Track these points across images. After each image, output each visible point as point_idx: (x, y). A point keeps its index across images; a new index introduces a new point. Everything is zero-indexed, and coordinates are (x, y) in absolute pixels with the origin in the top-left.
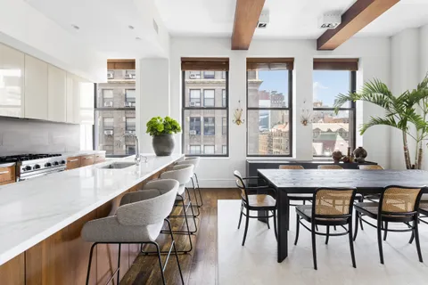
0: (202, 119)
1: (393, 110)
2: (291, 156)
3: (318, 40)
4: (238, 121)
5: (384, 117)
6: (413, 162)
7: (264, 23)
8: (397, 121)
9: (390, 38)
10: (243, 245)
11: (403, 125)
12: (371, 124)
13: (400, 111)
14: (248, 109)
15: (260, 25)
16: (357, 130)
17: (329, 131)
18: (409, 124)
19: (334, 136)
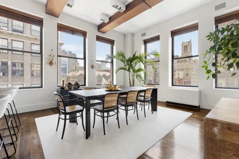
0: (10, 63)
1: (126, 64)
2: (85, 85)
3: (98, 26)
4: (51, 63)
5: (123, 67)
6: (132, 85)
7: (71, 5)
8: (127, 69)
9: (125, 35)
10: (62, 138)
11: (129, 70)
12: (119, 70)
13: (128, 65)
14: (58, 56)
15: (68, 5)
16: (114, 72)
17: (99, 75)
18: (131, 70)
19: (101, 78)
